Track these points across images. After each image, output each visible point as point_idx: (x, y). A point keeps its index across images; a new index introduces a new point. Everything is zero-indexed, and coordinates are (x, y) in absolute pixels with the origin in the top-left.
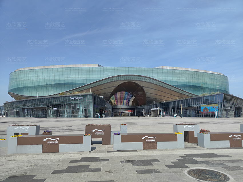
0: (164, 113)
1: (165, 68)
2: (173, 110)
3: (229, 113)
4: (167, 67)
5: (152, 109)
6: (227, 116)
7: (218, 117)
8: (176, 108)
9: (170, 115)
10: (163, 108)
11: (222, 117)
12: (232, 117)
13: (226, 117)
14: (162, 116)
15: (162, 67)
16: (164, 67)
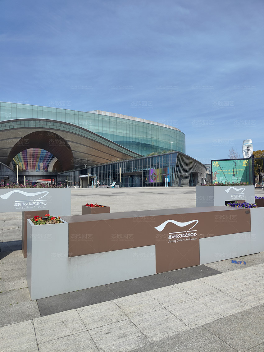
0: (98, 183)
1: (103, 113)
2: (111, 177)
3: (182, 181)
4: (105, 113)
5: (81, 176)
6: (180, 184)
7: (169, 186)
8: (115, 174)
9: (107, 185)
10: (97, 175)
11: (174, 185)
12: (186, 185)
13: (179, 186)
14: (95, 187)
15: (99, 111)
16: (101, 112)
